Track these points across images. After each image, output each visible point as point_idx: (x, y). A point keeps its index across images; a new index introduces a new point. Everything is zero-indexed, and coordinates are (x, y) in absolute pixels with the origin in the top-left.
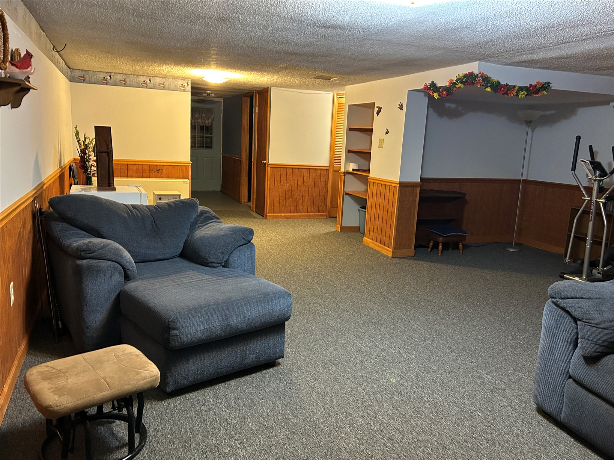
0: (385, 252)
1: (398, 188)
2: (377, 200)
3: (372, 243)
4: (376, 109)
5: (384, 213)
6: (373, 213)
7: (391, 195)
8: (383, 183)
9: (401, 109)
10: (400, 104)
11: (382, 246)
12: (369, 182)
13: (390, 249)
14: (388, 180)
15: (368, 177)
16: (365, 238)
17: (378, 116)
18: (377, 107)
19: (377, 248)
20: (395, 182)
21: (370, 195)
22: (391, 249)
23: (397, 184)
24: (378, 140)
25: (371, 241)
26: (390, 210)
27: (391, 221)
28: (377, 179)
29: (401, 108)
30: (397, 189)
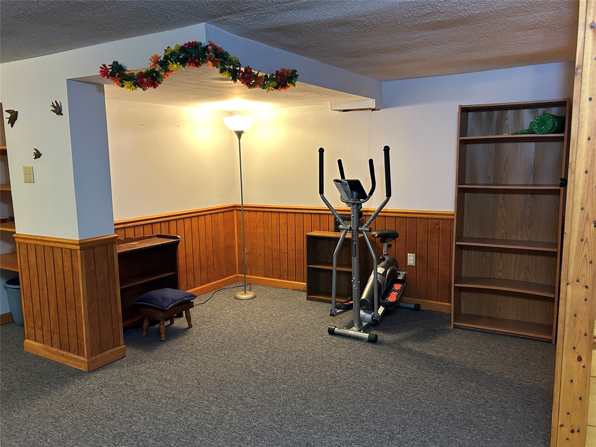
0: (73, 365)
1: (79, 251)
2: (40, 274)
3: (45, 349)
4: (7, 115)
5: (59, 295)
6: (36, 298)
7: (67, 264)
8: (46, 244)
9: (58, 114)
10: (55, 105)
11: (65, 353)
12: (17, 244)
13: (83, 359)
14: (56, 238)
15: (13, 235)
16: (26, 340)
17: (12, 127)
18: (7, 111)
19: (55, 358)
20: (72, 242)
21: (24, 266)
22: (84, 357)
23: (76, 245)
24: (22, 168)
25: (42, 345)
26: (70, 289)
27: (77, 309)
28: (33, 238)
29: (58, 110)
30: (77, 253)
